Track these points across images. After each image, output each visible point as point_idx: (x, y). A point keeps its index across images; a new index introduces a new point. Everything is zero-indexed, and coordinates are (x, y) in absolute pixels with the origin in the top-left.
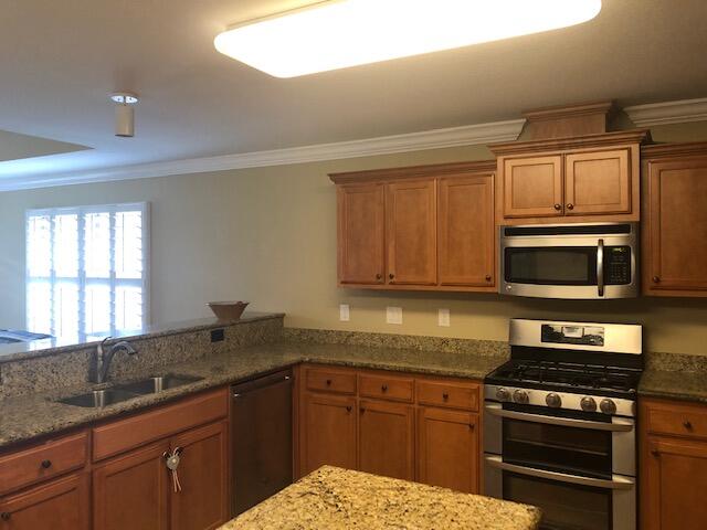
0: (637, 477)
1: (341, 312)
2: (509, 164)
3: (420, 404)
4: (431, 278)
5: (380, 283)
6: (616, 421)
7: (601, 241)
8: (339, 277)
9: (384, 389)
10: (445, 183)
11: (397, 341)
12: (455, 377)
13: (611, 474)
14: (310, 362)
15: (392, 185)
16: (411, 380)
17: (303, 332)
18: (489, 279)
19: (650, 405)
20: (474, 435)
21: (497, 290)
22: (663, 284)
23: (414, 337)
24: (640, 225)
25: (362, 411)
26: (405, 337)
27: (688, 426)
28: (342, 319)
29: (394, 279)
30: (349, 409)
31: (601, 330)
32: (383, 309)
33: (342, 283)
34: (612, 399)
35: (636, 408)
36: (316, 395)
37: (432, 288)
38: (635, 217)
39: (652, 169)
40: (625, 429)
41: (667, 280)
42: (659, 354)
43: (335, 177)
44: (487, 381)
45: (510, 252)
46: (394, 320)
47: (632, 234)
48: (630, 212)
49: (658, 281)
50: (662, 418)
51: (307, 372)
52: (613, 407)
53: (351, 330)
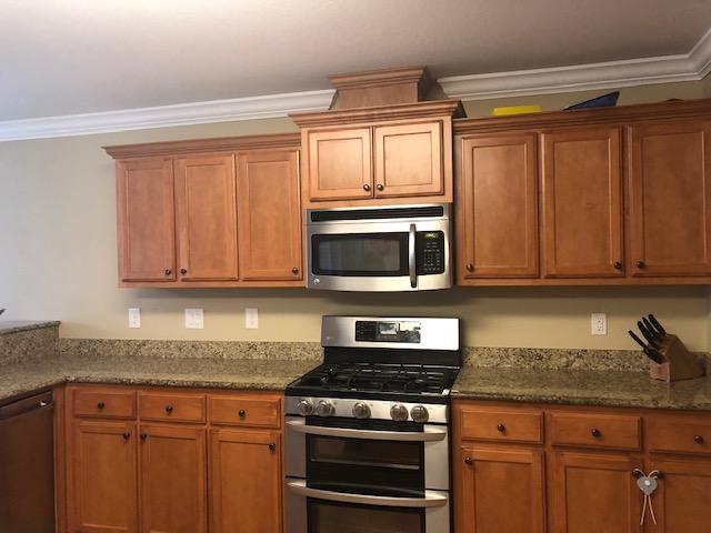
0: (451, 491)
1: (131, 316)
2: (314, 137)
3: (212, 425)
4: (232, 273)
5: (169, 281)
6: (429, 429)
7: (413, 226)
8: (120, 274)
9: (169, 410)
10: (244, 158)
11: (197, 349)
12: (254, 390)
13: (424, 489)
14: (77, 382)
15: (182, 161)
16: (201, 396)
17: (82, 343)
18: (295, 272)
19: (465, 408)
20: (276, 456)
21: (305, 284)
22: (477, 272)
23: (217, 343)
24: (453, 207)
25: (143, 437)
26: (207, 343)
27: (502, 429)
28: (132, 325)
29: (187, 276)
30: (126, 437)
31: (418, 325)
32: (181, 310)
33: (124, 281)
34: (424, 405)
35: (450, 414)
36: (85, 423)
37: (234, 285)
38: (448, 198)
39: (465, 146)
40: (438, 437)
41: (481, 267)
42: (477, 349)
43: (114, 151)
44: (289, 391)
45: (318, 240)
46: (195, 324)
47: (445, 217)
48: (442, 193)
49: (472, 269)
50: (476, 421)
51: (74, 394)
52: (425, 413)
53: (141, 338)
